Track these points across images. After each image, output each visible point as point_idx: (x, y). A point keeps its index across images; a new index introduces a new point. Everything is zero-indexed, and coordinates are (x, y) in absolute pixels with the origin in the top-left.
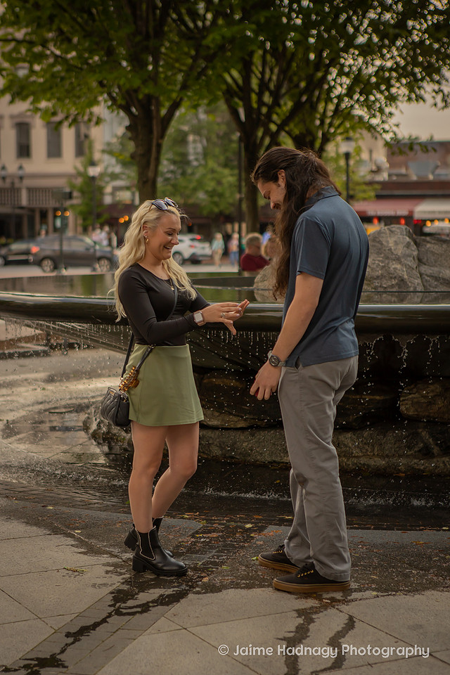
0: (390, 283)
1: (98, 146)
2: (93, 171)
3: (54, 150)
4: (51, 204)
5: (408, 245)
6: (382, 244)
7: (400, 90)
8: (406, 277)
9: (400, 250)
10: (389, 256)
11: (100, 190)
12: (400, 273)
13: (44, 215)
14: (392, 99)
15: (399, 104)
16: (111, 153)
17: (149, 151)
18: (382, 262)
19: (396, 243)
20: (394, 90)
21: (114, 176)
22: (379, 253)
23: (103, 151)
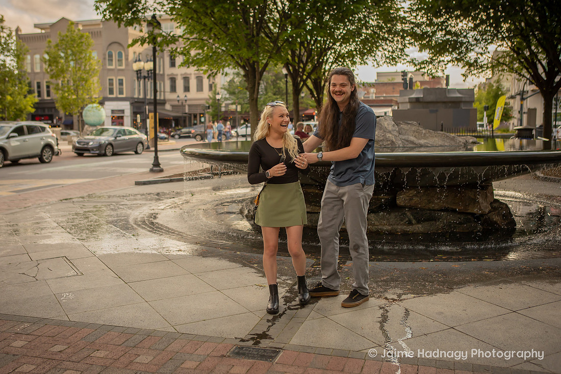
0: (387, 143)
1: (219, 87)
2: (218, 97)
3: (200, 88)
4: (198, 111)
5: (394, 126)
6: (381, 125)
7: (357, 59)
8: (394, 140)
9: (390, 128)
10: (385, 130)
11: (220, 105)
12: (391, 138)
13: (195, 116)
14: (354, 63)
15: (357, 65)
16: (225, 89)
17: (254, 86)
18: (383, 133)
19: (388, 125)
20: (355, 60)
21: (226, 99)
22: (381, 129)
23: (221, 88)
